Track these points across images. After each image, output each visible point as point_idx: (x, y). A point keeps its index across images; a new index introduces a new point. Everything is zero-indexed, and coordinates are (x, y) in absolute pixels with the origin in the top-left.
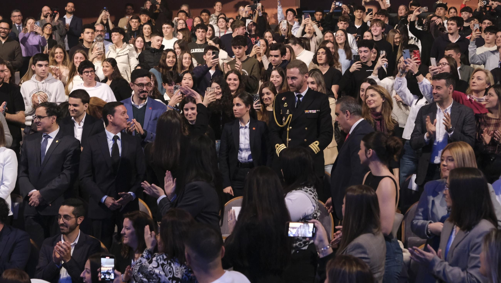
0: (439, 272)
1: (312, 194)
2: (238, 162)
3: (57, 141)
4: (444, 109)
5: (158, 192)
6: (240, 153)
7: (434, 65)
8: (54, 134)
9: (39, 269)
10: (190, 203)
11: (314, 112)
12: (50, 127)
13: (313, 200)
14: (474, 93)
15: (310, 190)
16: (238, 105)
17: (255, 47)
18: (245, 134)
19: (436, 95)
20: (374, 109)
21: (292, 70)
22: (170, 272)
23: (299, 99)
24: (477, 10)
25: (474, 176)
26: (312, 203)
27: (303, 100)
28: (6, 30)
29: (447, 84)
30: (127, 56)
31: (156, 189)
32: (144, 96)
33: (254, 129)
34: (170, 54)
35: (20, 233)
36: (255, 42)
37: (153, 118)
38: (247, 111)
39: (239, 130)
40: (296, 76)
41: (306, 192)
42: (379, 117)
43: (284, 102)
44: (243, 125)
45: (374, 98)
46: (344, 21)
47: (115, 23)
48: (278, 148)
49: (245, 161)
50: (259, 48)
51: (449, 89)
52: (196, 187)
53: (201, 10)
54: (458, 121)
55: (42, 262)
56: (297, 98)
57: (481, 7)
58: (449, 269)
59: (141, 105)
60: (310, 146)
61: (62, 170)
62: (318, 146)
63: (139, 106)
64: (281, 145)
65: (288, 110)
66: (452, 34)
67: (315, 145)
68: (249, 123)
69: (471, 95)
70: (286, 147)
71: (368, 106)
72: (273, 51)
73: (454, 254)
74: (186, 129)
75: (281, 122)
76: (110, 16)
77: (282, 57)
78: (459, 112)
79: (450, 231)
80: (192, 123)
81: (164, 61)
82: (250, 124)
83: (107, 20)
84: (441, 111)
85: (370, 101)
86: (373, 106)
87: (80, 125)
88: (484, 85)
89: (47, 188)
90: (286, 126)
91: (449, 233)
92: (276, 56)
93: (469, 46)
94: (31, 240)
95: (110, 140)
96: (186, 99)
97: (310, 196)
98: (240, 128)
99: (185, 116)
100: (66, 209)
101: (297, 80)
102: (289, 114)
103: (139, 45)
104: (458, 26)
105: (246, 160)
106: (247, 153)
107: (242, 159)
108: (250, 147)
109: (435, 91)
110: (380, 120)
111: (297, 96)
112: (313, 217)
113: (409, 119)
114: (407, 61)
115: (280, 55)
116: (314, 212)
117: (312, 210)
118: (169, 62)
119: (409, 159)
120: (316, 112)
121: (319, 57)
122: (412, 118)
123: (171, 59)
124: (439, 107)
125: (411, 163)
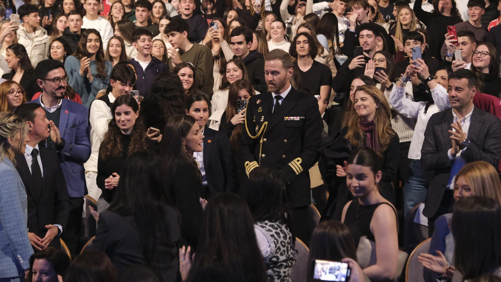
1: (271, 231)
4: (463, 116)
7: (459, 60)
11: (297, 119)
17: (211, 30)
19: (455, 99)
20: (365, 117)
21: (272, 62)
23: (277, 102)
26: (268, 242)
27: (282, 103)
29: (470, 85)
32: (62, 93)
33: (209, 141)
34: (92, 36)
36: (211, 23)
37: (70, 124)
40: (278, 70)
42: (370, 127)
43: (258, 106)
45: (366, 103)
48: (248, 167)
50: (216, 32)
51: (471, 92)
56: (275, 100)
59: (53, 108)
60: (290, 164)
62: (300, 164)
63: (50, 109)
64: (251, 163)
65: (263, 117)
67: (296, 162)
70: (258, 166)
71: (357, 114)
72: (236, 37)
74: (118, 140)
75: (254, 133)
77: (247, 44)
78: (481, 122)
80: (125, 132)
81: (84, 45)
85: (359, 106)
86: (363, 112)
90: (259, 138)
92: (240, 43)
95: (28, 155)
96: (119, 100)
99: (117, 123)
101: (279, 76)
102: (263, 122)
103: (62, 26)
108: (204, 166)
109: (454, 93)
110: (372, 131)
111: (275, 97)
112: (270, 261)
113: (418, 133)
114: (418, 62)
115: (245, 42)
116: (269, 255)
117: (267, 252)
118: (91, 47)
119: (417, 183)
120: (300, 119)
121: (301, 48)
122: (422, 131)
123: (93, 43)
124: (456, 115)
125: (419, 188)
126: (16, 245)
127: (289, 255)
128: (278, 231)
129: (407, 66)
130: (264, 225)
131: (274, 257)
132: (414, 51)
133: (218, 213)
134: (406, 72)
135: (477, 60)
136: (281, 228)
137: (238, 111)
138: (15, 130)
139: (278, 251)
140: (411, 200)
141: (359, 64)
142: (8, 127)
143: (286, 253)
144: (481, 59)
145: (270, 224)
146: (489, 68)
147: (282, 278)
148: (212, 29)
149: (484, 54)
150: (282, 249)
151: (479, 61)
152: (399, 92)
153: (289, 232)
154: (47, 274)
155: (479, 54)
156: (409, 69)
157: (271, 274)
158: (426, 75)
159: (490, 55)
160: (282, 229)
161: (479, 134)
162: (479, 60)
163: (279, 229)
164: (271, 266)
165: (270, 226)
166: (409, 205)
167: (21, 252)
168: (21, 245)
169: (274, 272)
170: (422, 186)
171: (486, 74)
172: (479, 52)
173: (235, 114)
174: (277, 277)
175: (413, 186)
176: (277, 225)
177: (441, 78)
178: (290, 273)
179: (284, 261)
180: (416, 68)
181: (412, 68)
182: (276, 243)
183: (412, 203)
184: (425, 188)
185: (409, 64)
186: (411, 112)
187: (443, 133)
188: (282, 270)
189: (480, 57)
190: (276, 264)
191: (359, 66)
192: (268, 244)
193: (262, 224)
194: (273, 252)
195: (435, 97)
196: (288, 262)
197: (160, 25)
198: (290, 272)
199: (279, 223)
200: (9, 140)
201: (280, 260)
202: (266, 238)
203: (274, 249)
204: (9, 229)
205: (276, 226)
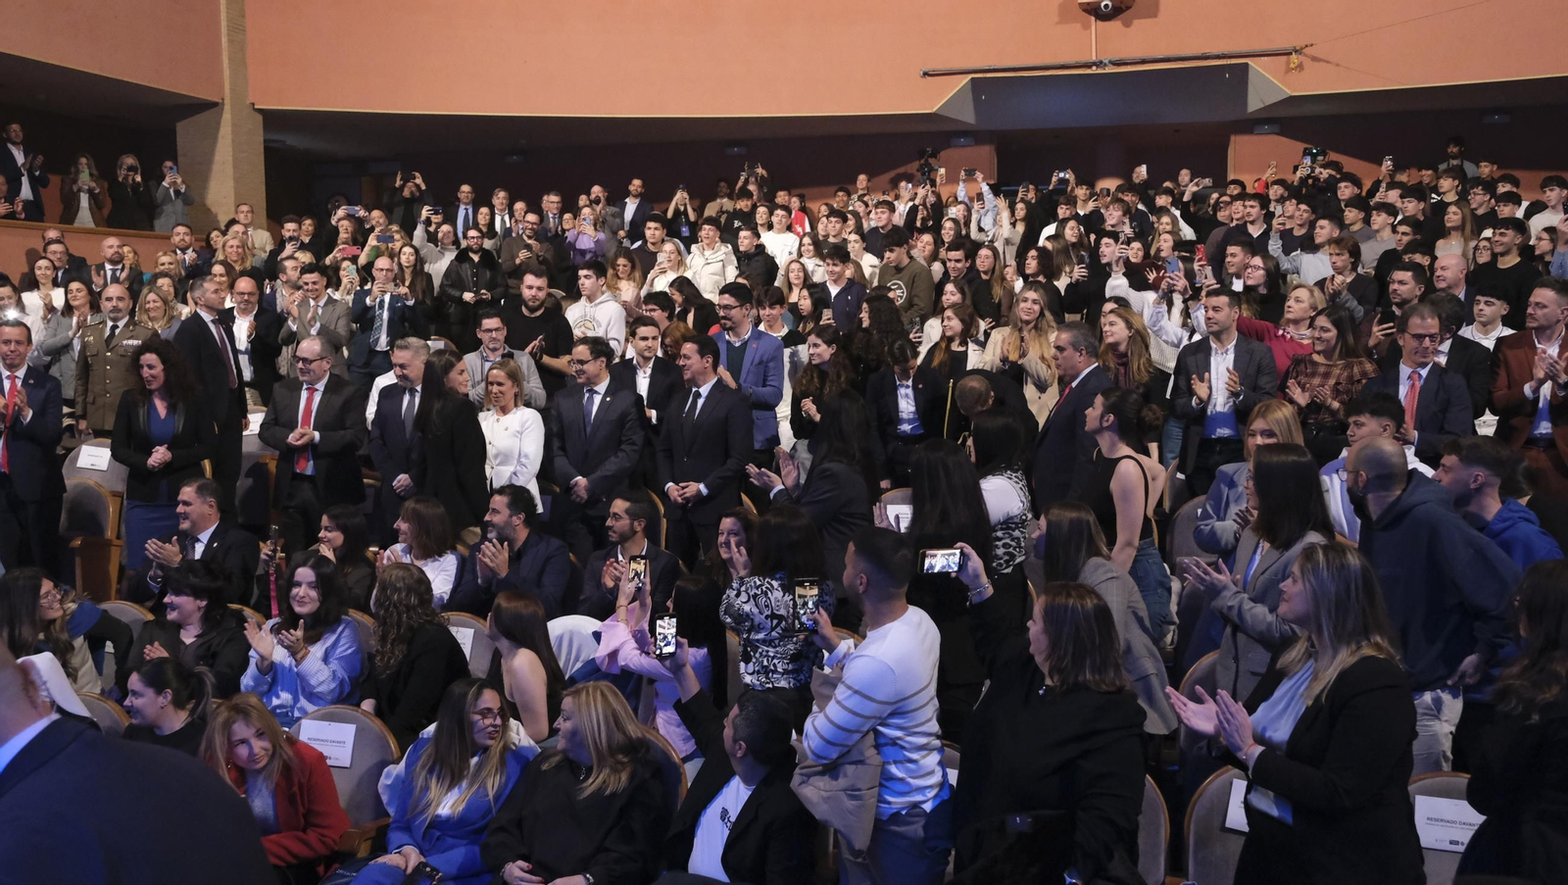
0: (1230, 608)
3: (608, 399)
4: (1224, 347)
5: (771, 482)
8: (602, 387)
9: (584, 600)
10: (823, 497)
12: (597, 376)
13: (1020, 491)
14: (1290, 325)
15: (1018, 478)
18: (907, 396)
19: (1213, 322)
20: (1115, 346)
22: (767, 606)
24: (1295, 183)
25: (1296, 458)
28: (535, 227)
29: (1231, 305)
30: (721, 263)
31: (768, 477)
35: (555, 542)
37: (756, 361)
41: (1010, 479)
42: (1123, 359)
45: (1114, 329)
46: (1066, 205)
47: (700, 211)
49: (908, 434)
51: (1233, 313)
52: (828, 473)
53: (836, 188)
54: (1248, 367)
55: (588, 590)
57: (1301, 178)
58: (1248, 605)
59: (739, 341)
61: (620, 445)
63: (736, 342)
66: (1252, 223)
69: (1287, 328)
72: (953, 253)
73: (1258, 584)
76: (690, 199)
77: (966, 262)
78: (1248, 352)
79: (1253, 547)
83: (685, 205)
84: (1218, 352)
85: (1106, 333)
86: (1110, 340)
87: (645, 373)
88: (1306, 312)
89: (598, 474)
91: (1251, 551)
92: (958, 261)
93: (1270, 242)
94: (571, 555)
97: (1015, 485)
100: (619, 505)
104: (1262, 208)
105: (909, 432)
109: (1211, 313)
110: (1125, 365)
115: (964, 261)
124: (1216, 346)
144: (1251, 275)
146: (1266, 287)
154: (736, 534)
155: (1251, 268)
156: (1164, 285)
158: (1187, 294)
159: (1265, 270)
171: (1261, 294)
180: (1173, 285)
181: (1168, 283)
189: (1251, 272)
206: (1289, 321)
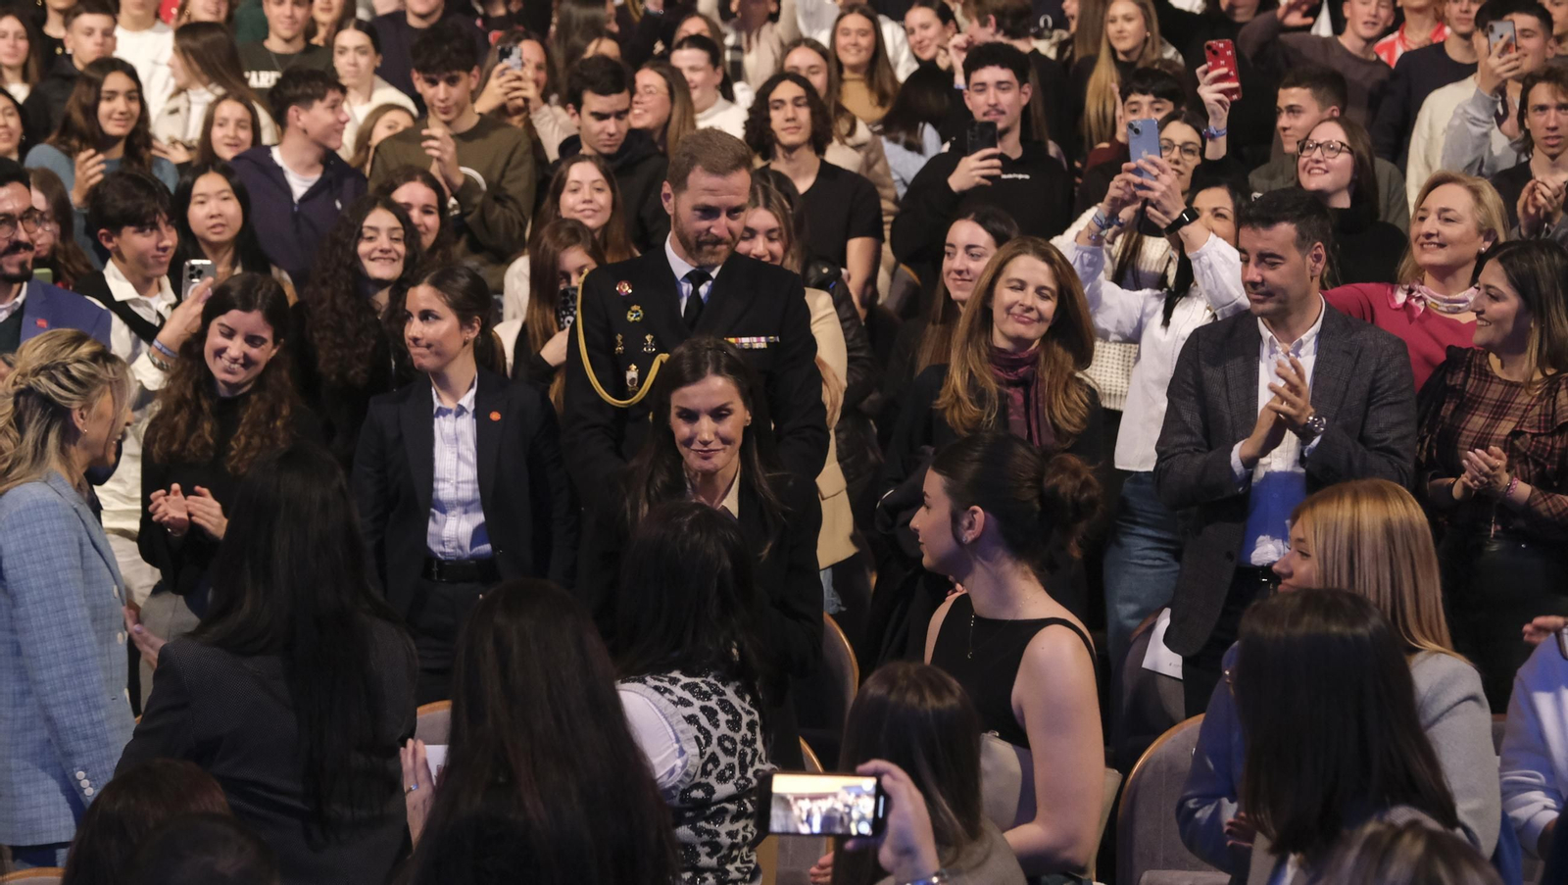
2: (430, 557)
4: (1290, 341)
6: (435, 521)
11: (760, 343)
14: (1428, 278)
16: (426, 315)
17: (502, 73)
18: (456, 438)
19: (1260, 289)
23: (696, 292)
27: (710, 294)
29: (1302, 242)
33: (495, 416)
34: (115, 81)
38: (465, 343)
39: (433, 423)
42: (1021, 372)
43: (627, 302)
44: (448, 403)
49: (459, 552)
50: (519, 78)
51: (1309, 261)
54: (1347, 389)
56: (686, 286)
65: (649, 337)
68: (473, 392)
69: (1417, 286)
74: (206, 408)
75: (620, 389)
78: (1349, 353)
81: (91, 111)
82: (477, 397)
84: (1279, 349)
88: (1469, 243)
90: (643, 404)
98: (437, 415)
102: (654, 354)
105: (461, 547)
106: (468, 520)
107: (443, 543)
108: (478, 495)
109: (1256, 268)
110: (1028, 384)
111: (688, 277)
112: (682, 800)
113: (1144, 388)
114: (1148, 167)
116: (681, 781)
117: (672, 772)
118: (112, 115)
119: (1150, 544)
120: (768, 343)
121: (788, 120)
122: (1159, 383)
123: (120, 104)
124: (1270, 334)
125: (1155, 559)
126: (71, 738)
127: (749, 781)
128: (713, 703)
129: (1112, 179)
130: (667, 685)
131: (698, 786)
132: (1137, 131)
133: (489, 645)
134: (1107, 199)
135: (1313, 168)
136: (724, 693)
137: (563, 323)
138: (95, 386)
139: (710, 766)
140: (1129, 600)
141: (984, 177)
142: (74, 373)
143: (737, 774)
144: (1323, 166)
145: (685, 680)
146: (1349, 193)
147: (724, 852)
148: (506, 69)
149: (1333, 149)
150: (724, 760)
151: (1317, 171)
152: (1086, 261)
153: (747, 707)
155: (1319, 149)
156: (1118, 188)
157: (687, 840)
158: (1176, 209)
159: (1351, 151)
160: (724, 697)
161: (1345, 393)
162: (1319, 168)
163: (715, 698)
164: (689, 814)
165: (685, 687)
166: (1123, 611)
167: (85, 760)
168: (86, 738)
169: (699, 832)
170: (1163, 555)
171: (1342, 209)
172: (1318, 145)
173: (556, 329)
174: (707, 849)
175: (1136, 553)
176: (709, 684)
177: (1212, 213)
178: (749, 836)
179: (730, 799)
180: (1142, 186)
181: (1128, 183)
182: (703, 741)
183: (1132, 608)
184: (1172, 561)
185: (1119, 172)
186: (1119, 322)
187: (1227, 391)
188: (724, 828)
189: (1321, 159)
190: (704, 809)
191: (984, 181)
192: (676, 746)
193: (662, 681)
194: (692, 771)
195: (1203, 275)
196: (745, 801)
197: (336, 50)
198: (752, 833)
199: (715, 678)
200: (76, 415)
201: (715, 797)
202: (672, 726)
203: (697, 761)
204: (48, 688)
205: (705, 688)
206: (1419, 271)
